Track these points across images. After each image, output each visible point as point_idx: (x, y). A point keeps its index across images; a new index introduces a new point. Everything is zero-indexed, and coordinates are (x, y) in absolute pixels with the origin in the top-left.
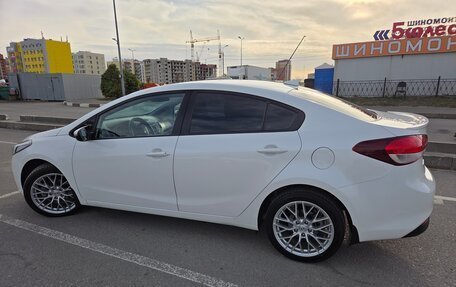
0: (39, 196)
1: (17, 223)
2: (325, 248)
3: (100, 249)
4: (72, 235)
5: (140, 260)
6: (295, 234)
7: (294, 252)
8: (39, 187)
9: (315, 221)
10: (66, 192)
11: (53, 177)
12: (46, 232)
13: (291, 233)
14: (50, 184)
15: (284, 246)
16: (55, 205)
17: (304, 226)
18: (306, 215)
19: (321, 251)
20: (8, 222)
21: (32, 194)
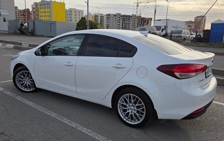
0: (20, 81)
1: (9, 93)
2: (141, 120)
3: (39, 108)
4: (29, 100)
5: (53, 115)
6: (128, 111)
7: (127, 121)
8: (20, 77)
9: (137, 105)
10: (31, 81)
11: (26, 73)
12: (19, 98)
13: (126, 110)
14: (25, 76)
15: (123, 117)
16: (26, 87)
17: (132, 107)
18: (133, 101)
19: (139, 122)
20: (5, 92)
21: (16, 80)
